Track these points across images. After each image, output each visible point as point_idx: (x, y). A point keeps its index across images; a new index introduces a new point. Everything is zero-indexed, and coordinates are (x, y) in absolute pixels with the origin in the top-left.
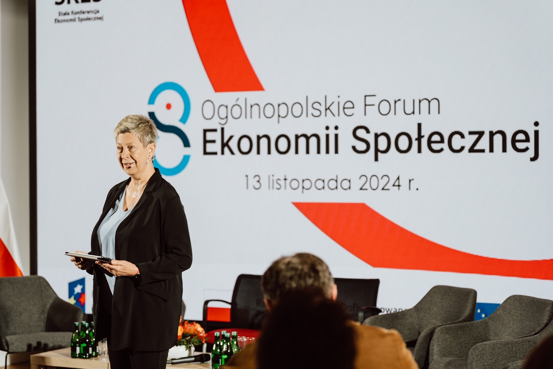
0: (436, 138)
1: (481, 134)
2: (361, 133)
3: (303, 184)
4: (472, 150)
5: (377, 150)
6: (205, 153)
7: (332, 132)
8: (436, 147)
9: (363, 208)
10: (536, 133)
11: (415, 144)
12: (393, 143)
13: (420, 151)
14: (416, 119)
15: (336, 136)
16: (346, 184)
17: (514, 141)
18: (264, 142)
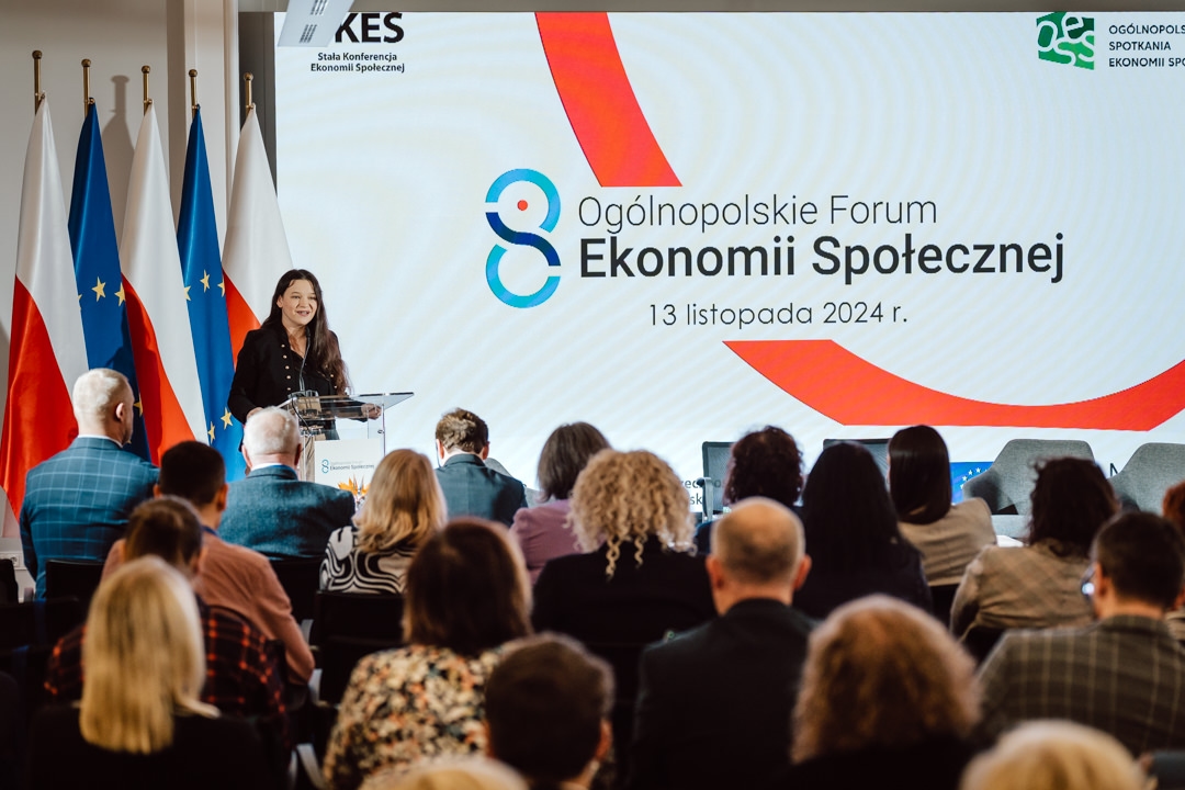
0: (931, 253)
1: (990, 248)
2: (827, 247)
3: (740, 317)
4: (978, 269)
5: (849, 270)
6: (585, 273)
7: (784, 245)
8: (930, 265)
9: (829, 345)
10: (1060, 248)
11: (902, 261)
12: (871, 259)
13: (908, 270)
14: (904, 228)
15: (791, 250)
16: (804, 315)
17: (1032, 257)
18: (680, 258)
